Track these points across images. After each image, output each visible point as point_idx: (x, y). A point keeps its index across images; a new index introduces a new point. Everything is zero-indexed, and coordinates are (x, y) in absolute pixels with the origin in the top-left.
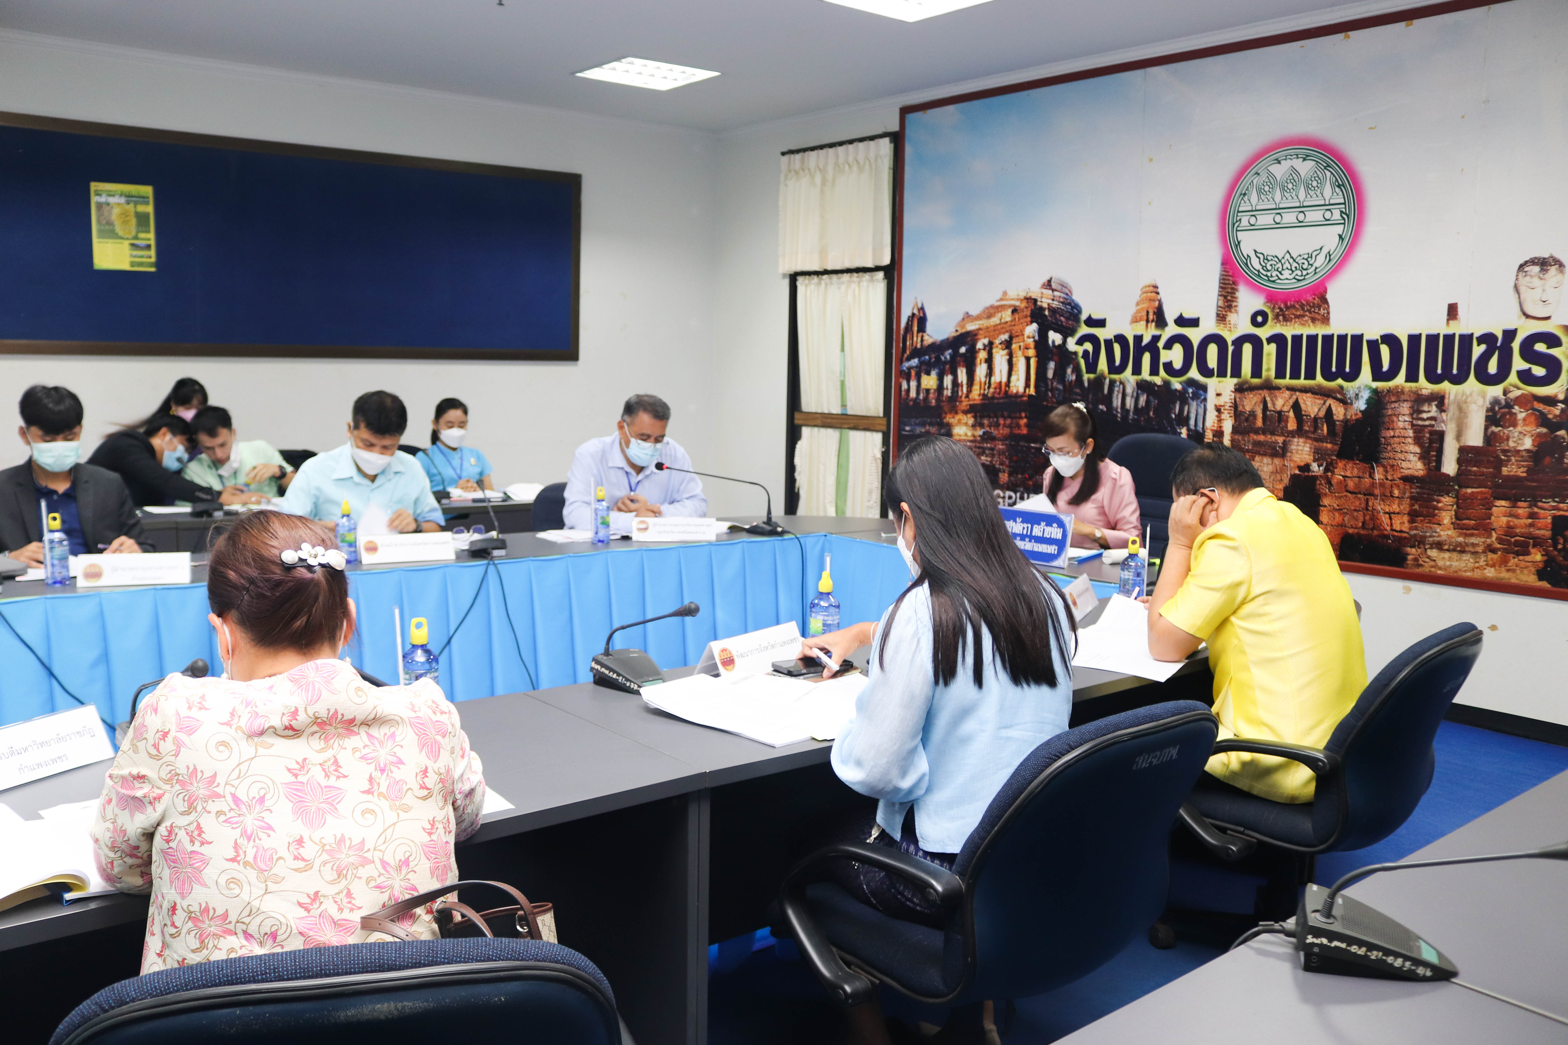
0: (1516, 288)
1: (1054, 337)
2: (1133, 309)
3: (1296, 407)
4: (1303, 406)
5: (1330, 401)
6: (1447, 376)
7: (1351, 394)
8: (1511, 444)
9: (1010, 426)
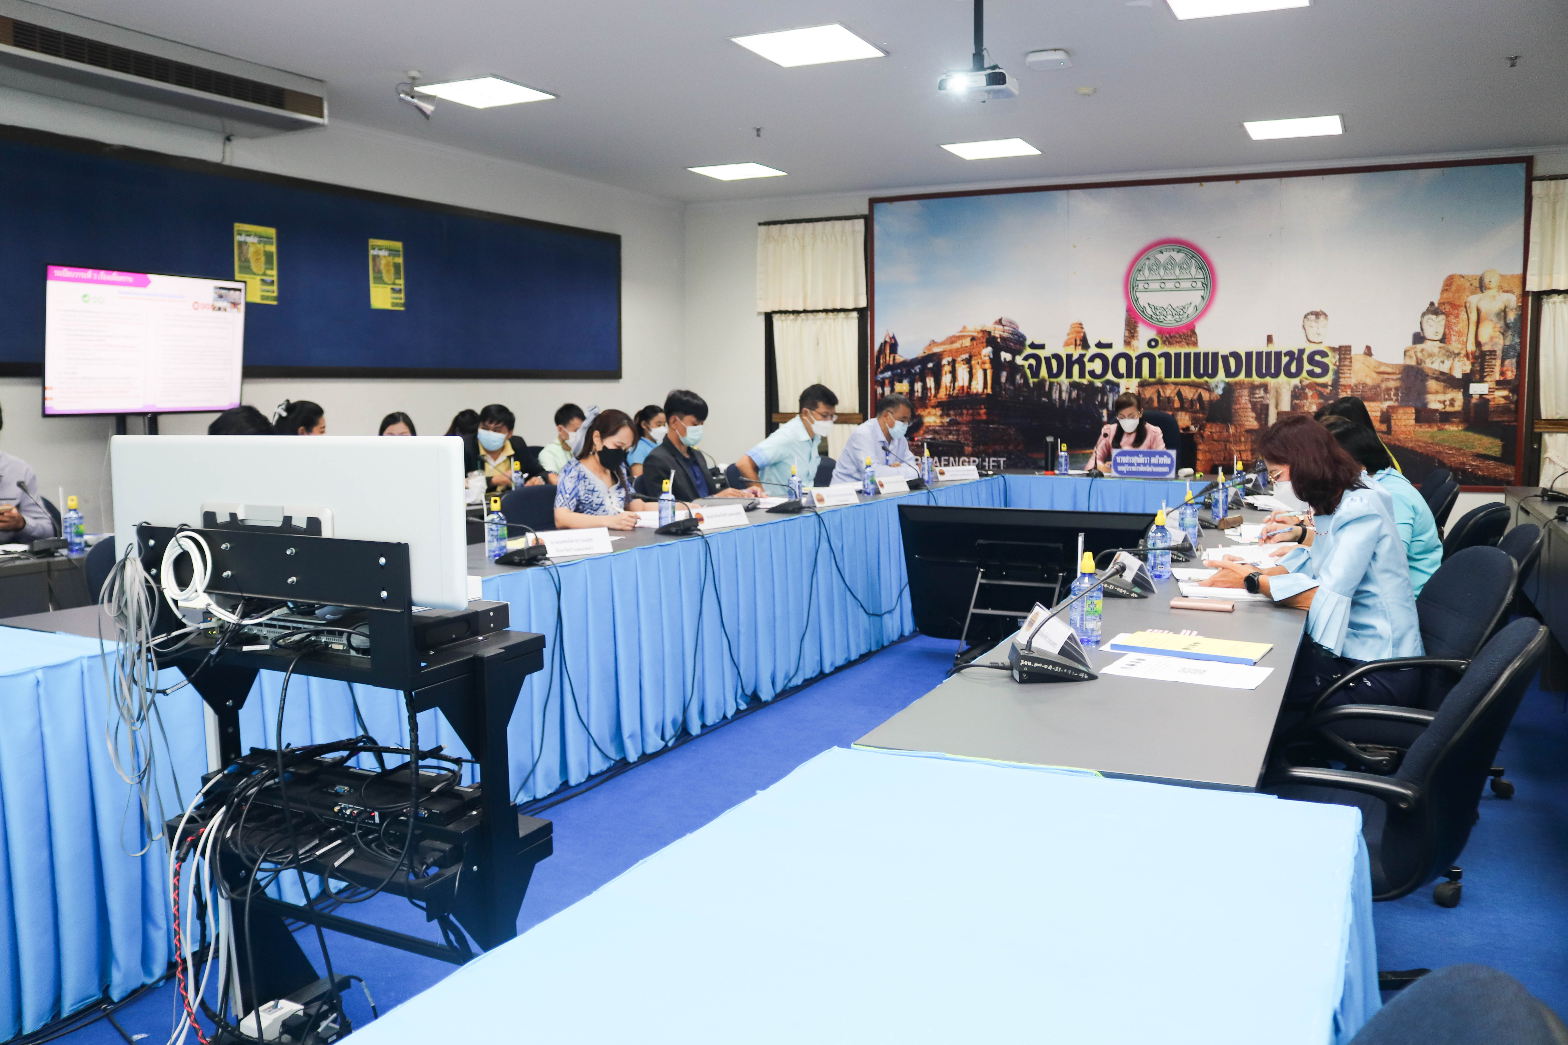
0: (1304, 327)
1: (1005, 356)
2: (1065, 338)
3: (1179, 394)
4: (1183, 393)
5: (1200, 390)
6: (1268, 374)
7: (1213, 385)
8: (1306, 409)
9: (972, 415)
